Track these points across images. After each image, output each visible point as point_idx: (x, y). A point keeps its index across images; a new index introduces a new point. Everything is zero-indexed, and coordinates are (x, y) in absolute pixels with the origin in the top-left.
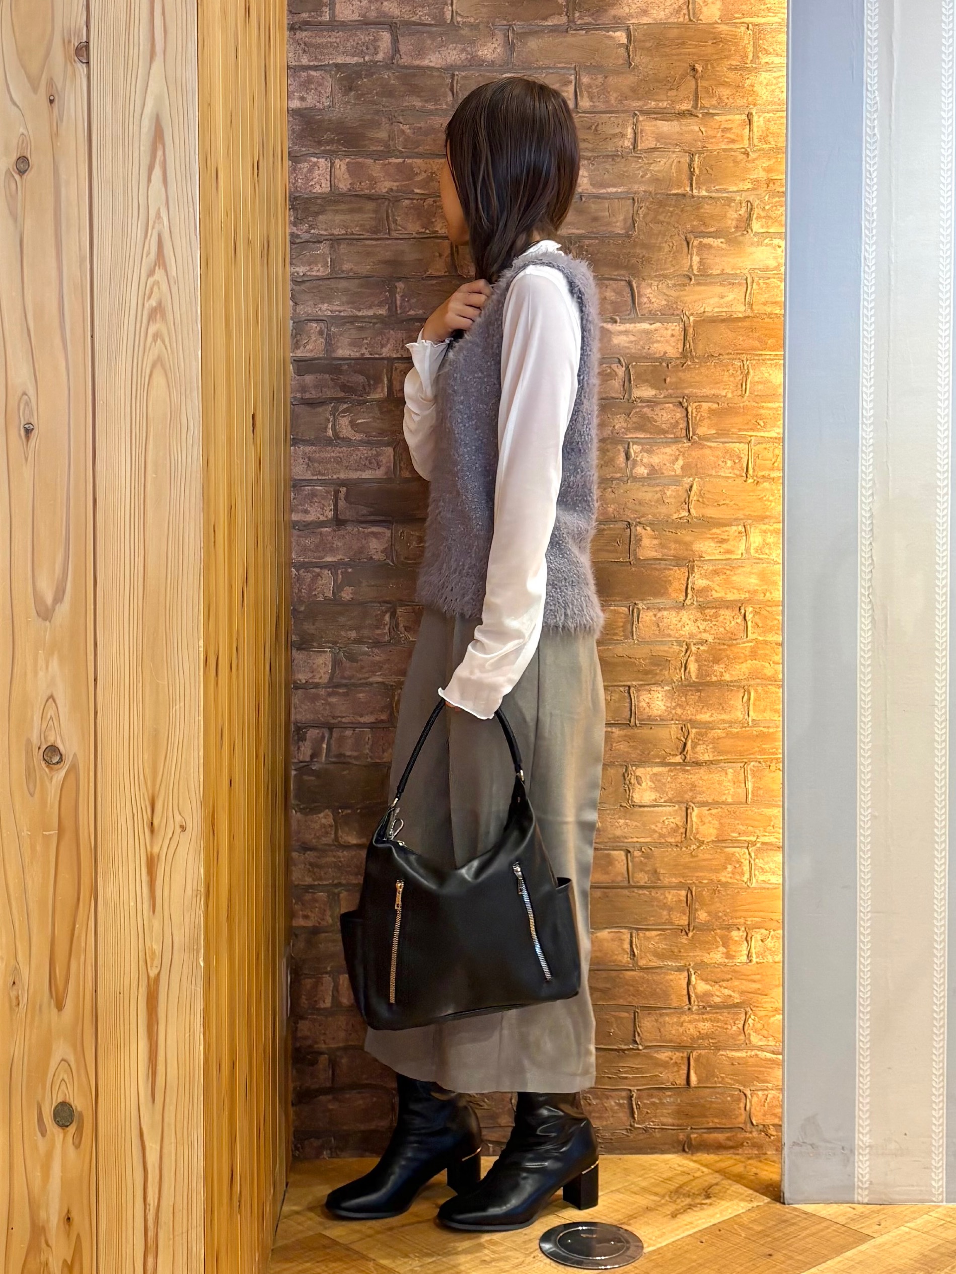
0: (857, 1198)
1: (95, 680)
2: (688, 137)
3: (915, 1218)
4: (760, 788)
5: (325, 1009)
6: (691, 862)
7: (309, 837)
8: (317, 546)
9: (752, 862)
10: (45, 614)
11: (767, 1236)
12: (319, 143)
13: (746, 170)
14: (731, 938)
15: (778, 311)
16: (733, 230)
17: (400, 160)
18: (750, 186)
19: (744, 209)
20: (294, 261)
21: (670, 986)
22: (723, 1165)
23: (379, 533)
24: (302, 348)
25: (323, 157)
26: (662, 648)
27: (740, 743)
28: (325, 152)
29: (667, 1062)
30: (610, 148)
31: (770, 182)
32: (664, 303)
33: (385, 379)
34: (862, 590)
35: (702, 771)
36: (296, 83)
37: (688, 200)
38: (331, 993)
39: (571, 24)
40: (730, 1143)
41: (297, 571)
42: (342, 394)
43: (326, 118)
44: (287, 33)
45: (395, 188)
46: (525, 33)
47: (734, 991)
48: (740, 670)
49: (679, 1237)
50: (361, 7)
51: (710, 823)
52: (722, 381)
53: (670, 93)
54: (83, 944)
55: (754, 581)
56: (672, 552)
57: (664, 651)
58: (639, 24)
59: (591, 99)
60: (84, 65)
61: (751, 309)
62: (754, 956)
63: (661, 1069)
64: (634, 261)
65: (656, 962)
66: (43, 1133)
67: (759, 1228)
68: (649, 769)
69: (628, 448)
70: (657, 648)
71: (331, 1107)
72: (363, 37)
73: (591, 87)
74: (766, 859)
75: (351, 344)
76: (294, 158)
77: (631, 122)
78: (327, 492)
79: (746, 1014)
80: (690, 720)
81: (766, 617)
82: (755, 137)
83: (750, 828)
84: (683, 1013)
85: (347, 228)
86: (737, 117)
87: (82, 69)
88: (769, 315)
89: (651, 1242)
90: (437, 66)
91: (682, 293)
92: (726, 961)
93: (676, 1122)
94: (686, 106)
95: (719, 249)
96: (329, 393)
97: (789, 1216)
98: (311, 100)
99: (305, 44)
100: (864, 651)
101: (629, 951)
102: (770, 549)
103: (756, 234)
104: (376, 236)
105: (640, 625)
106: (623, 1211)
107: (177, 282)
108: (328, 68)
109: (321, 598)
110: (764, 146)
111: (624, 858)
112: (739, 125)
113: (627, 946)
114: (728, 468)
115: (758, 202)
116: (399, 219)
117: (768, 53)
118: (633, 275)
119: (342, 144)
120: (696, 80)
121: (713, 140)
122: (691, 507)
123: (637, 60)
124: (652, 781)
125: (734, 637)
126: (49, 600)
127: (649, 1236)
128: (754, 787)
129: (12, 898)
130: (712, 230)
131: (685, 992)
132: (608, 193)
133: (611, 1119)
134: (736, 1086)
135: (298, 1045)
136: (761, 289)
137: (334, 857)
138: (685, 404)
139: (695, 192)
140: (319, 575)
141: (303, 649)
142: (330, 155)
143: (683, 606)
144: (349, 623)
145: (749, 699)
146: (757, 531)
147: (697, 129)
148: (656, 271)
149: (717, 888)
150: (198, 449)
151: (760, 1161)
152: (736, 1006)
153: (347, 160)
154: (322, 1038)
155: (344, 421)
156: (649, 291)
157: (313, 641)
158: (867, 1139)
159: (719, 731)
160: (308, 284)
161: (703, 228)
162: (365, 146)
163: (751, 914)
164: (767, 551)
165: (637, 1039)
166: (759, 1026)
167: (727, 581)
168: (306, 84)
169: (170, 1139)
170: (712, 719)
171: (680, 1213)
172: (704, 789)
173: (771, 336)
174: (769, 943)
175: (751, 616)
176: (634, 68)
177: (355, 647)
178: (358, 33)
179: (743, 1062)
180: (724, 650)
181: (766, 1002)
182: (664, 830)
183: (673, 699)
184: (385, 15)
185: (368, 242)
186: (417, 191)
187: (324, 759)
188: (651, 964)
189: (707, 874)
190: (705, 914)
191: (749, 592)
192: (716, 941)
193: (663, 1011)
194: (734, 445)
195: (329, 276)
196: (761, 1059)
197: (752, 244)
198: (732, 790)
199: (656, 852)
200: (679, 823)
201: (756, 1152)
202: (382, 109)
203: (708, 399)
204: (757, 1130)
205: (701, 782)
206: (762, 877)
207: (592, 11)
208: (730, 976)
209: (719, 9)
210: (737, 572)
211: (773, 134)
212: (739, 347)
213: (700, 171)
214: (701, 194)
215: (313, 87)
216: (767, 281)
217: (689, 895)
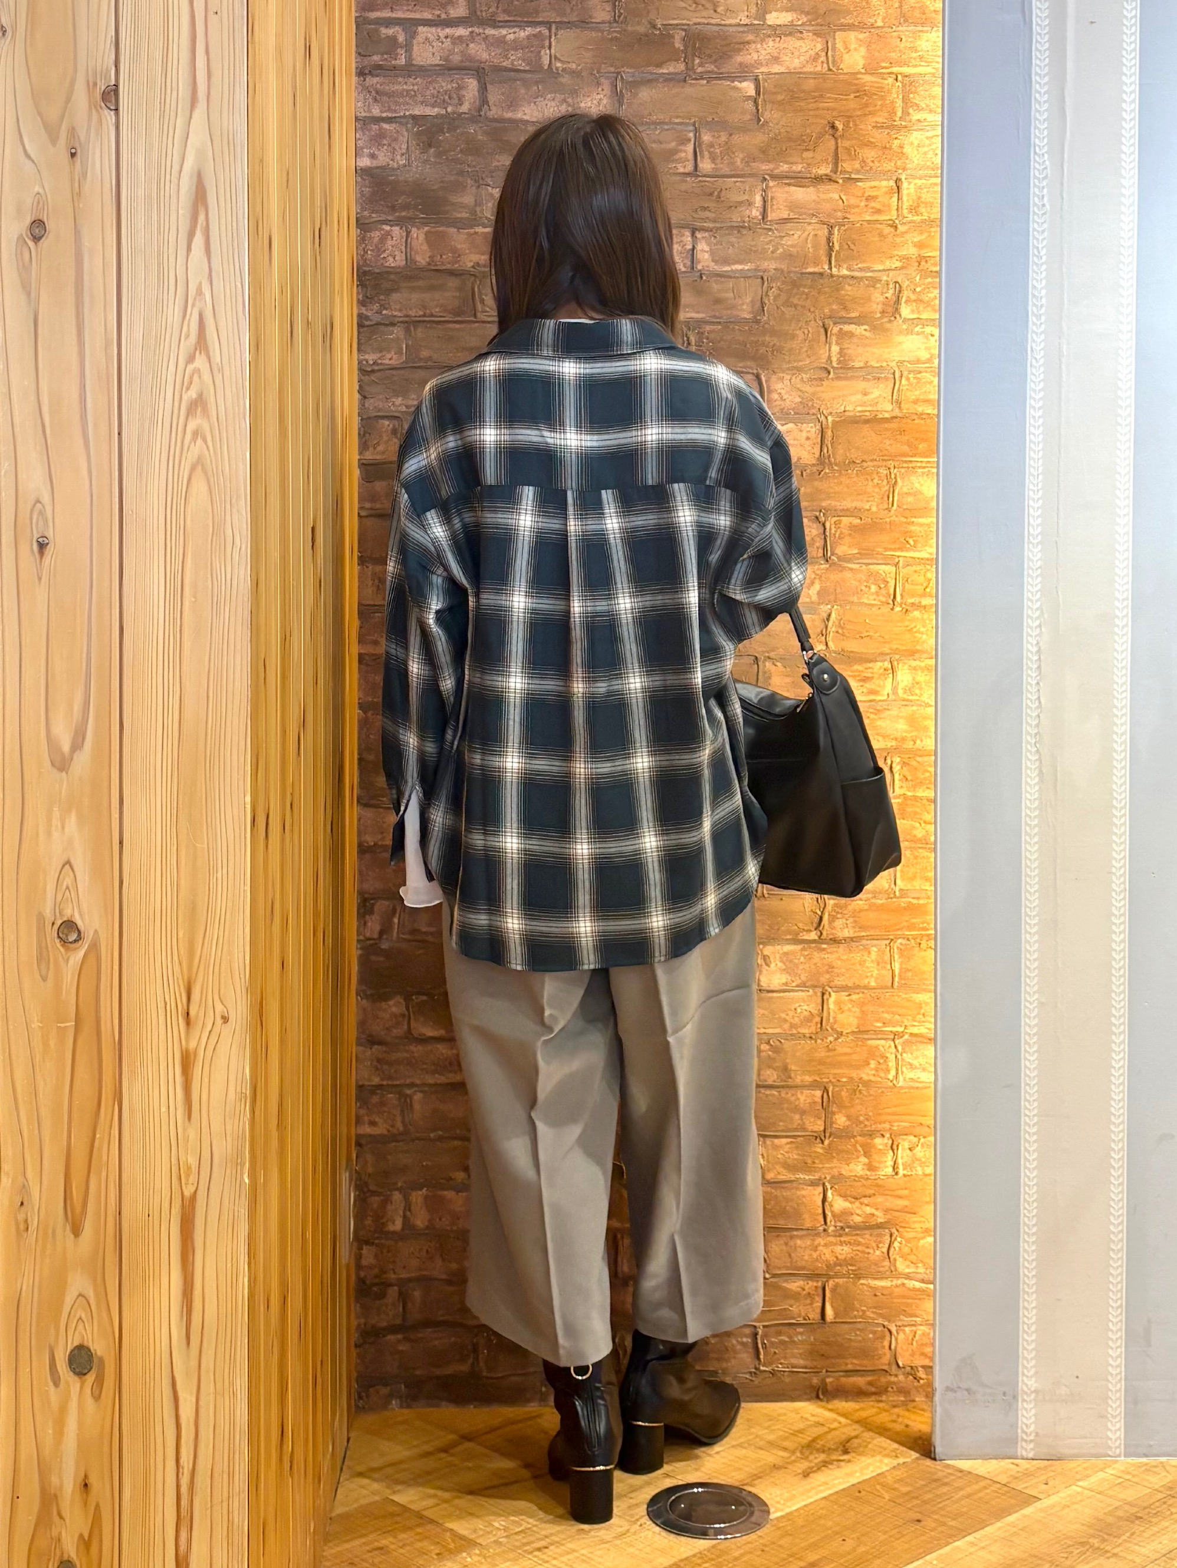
0: (1020, 1452)
1: (121, 843)
2: (826, 207)
3: (1088, 1476)
4: (908, 970)
5: (394, 1233)
6: (828, 1057)
7: (377, 1029)
9: (899, 1056)
10: (62, 764)
11: (917, 1498)
12: (393, 208)
13: (895, 246)
14: (874, 1146)
15: (931, 410)
16: (879, 315)
18: (898, 264)
19: (891, 292)
20: (362, 347)
21: (803, 1203)
22: (863, 1414)
24: (371, 449)
25: (397, 225)
27: (885, 917)
28: (400, 219)
29: (799, 1293)
30: (736, 218)
31: (921, 259)
32: (798, 400)
34: (1028, 740)
35: (841, 949)
36: (366, 138)
37: (826, 280)
38: (401, 1213)
39: (691, 73)
40: (873, 1390)
41: (365, 713)
43: (401, 178)
44: (354, 79)
46: (635, 82)
47: (877, 1209)
49: (812, 1500)
50: (443, 49)
51: (849, 1010)
52: (865, 493)
53: (806, 155)
54: (105, 1158)
55: (902, 726)
58: (770, 73)
59: (713, 160)
60: (112, 113)
61: (900, 408)
62: (901, 1167)
63: (792, 1302)
64: (762, 350)
65: (786, 1175)
66: (56, 1383)
67: (905, 1489)
68: (779, 947)
71: (401, 1348)
72: (445, 84)
73: (713, 146)
74: (915, 1054)
76: (363, 225)
77: (759, 188)
79: (891, 1236)
81: (915, 769)
82: (904, 207)
83: (897, 1017)
84: (818, 1235)
85: (424, 307)
86: (884, 183)
87: (109, 117)
88: (920, 415)
89: (778, 1506)
90: (534, 120)
91: (818, 389)
92: (868, 1173)
93: (808, 1363)
94: (824, 170)
95: (862, 337)
97: (940, 1474)
98: (383, 159)
99: (377, 93)
100: (1030, 809)
102: (921, 689)
103: (905, 320)
104: (459, 319)
106: (747, 1469)
107: (221, 370)
108: (404, 121)
110: (915, 218)
112: (886, 193)
114: (873, 594)
115: (907, 283)
117: (919, 108)
118: (763, 368)
119: (420, 211)
120: (836, 139)
121: (856, 210)
122: (829, 638)
123: (766, 115)
124: (781, 961)
126: (66, 748)
127: (778, 1499)
128: (901, 969)
129: (20, 1101)
130: (853, 315)
131: (820, 1211)
132: (732, 271)
133: (733, 1361)
134: (881, 1321)
135: (362, 1274)
136: (910, 384)
137: (407, 1051)
138: (823, 519)
139: (834, 271)
141: (371, 805)
142: (406, 223)
146: (906, 667)
147: (836, 196)
148: (789, 362)
149: (857, 1087)
150: (246, 569)
151: (908, 1410)
152: (879, 1226)
153: (426, 229)
154: (391, 1266)
156: (779, 386)
158: (1032, 1384)
159: (861, 902)
160: (378, 374)
161: (843, 314)
162: (447, 212)
163: (898, 1118)
164: (917, 692)
166: (906, 1250)
167: (871, 727)
168: (378, 139)
169: (207, 1388)
171: (815, 1472)
172: (843, 970)
173: (923, 440)
174: (919, 1152)
175: (899, 767)
176: (763, 125)
178: (439, 79)
179: (887, 1293)
181: (915, 1222)
182: (796, 1019)
184: (470, 59)
185: (451, 326)
187: (395, 934)
188: (781, 1177)
189: (845, 1071)
190: (844, 1119)
191: (896, 739)
192: (857, 1151)
193: (795, 1233)
194: (879, 567)
195: (404, 365)
196: (909, 1289)
197: (901, 332)
198: (876, 972)
199: (787, 1045)
200: (813, 1011)
201: (902, 1399)
202: (467, 169)
203: (848, 513)
204: (904, 1374)
205: (839, 962)
206: (910, 1075)
207: (714, 58)
208: (872, 1192)
209: (863, 57)
210: (882, 716)
211: (926, 203)
212: (886, 452)
213: (841, 246)
214: (841, 273)
215: (385, 142)
216: (919, 376)
217: (825, 1095)
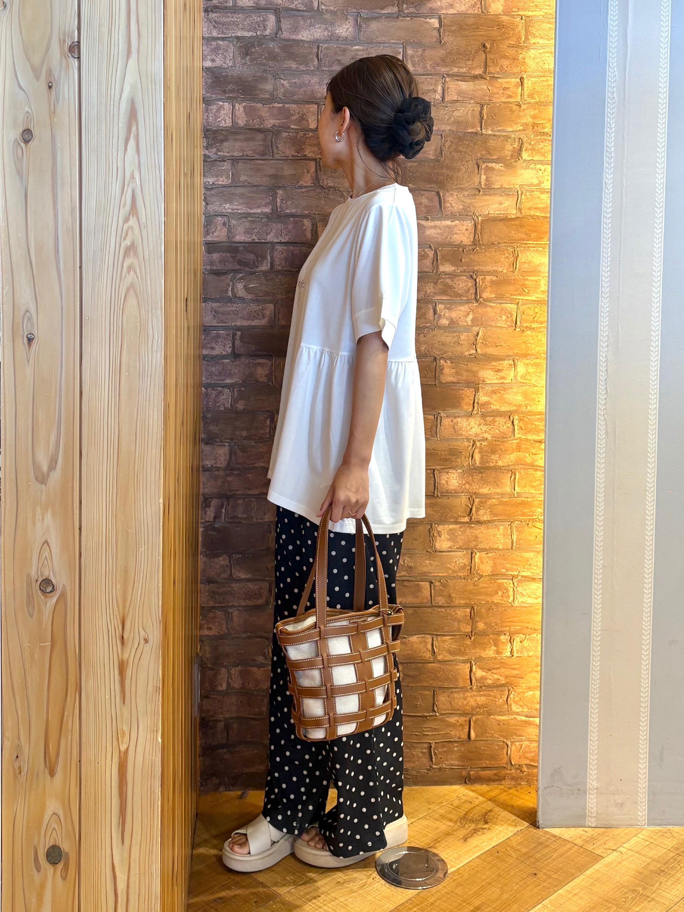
0: (588, 823)
2: (480, 93)
4: (521, 539)
5: (222, 691)
6: (474, 589)
7: (212, 574)
8: (220, 372)
9: (515, 589)
12: (224, 92)
13: (519, 117)
14: (500, 640)
15: (539, 214)
16: (509, 158)
17: (281, 105)
18: (521, 128)
19: (516, 144)
20: (206, 174)
21: (459, 673)
22: (493, 794)
23: (263, 364)
24: (211, 234)
25: (227, 102)
26: (456, 443)
27: (508, 508)
28: (229, 98)
29: (455, 724)
31: (534, 125)
32: (461, 207)
33: (269, 257)
34: (600, 412)
35: (482, 528)
36: (208, 49)
37: (479, 137)
38: (226, 680)
39: (401, 13)
40: (497, 778)
41: (206, 389)
42: (237, 267)
43: (230, 74)
44: (202, 14)
45: (277, 124)
46: (368, 18)
47: (501, 676)
48: (509, 459)
51: (487, 562)
52: (500, 262)
53: (468, 63)
55: (519, 398)
56: (465, 377)
57: (458, 446)
58: (447, 14)
59: (414, 65)
60: (76, 60)
61: (521, 212)
62: (515, 652)
63: (451, 729)
64: (441, 178)
65: (449, 657)
67: (525, 850)
68: (446, 526)
69: (435, 306)
70: (453, 443)
71: (226, 757)
72: (255, 18)
73: (413, 57)
74: (525, 587)
75: (245, 233)
76: (207, 102)
77: (441, 82)
78: (228, 335)
79: (509, 691)
80: (475, 493)
81: (527, 423)
82: (525, 94)
83: (514, 566)
84: (467, 691)
85: (243, 151)
86: (514, 80)
88: (533, 217)
89: (453, 863)
90: (308, 40)
91: (473, 201)
92: (496, 656)
93: (460, 763)
94: (478, 72)
95: (500, 171)
96: (230, 266)
97: (543, 839)
98: (219, 62)
99: (216, 22)
101: (431, 649)
102: (531, 376)
103: (525, 161)
104: (263, 158)
105: (442, 427)
108: (231, 39)
109: (222, 408)
110: (531, 101)
111: (429, 587)
112: (515, 86)
113: (429, 647)
116: (279, 146)
117: (535, 36)
118: (441, 188)
119: (241, 93)
120: (486, 53)
121: (497, 96)
122: (478, 347)
123: (445, 39)
124: (448, 534)
125: (505, 436)
127: (451, 858)
128: (517, 539)
130: (494, 157)
131: (468, 677)
133: (417, 762)
134: (502, 739)
135: (204, 715)
136: (527, 199)
137: (230, 587)
138: (475, 277)
139: (484, 131)
140: (221, 392)
141: (210, 444)
142: (231, 100)
143: (471, 415)
144: (242, 425)
145: (515, 478)
146: (522, 364)
147: (486, 88)
148: (456, 185)
149: (491, 607)
151: (517, 791)
152: (502, 685)
153: (244, 104)
154: (220, 710)
155: (240, 286)
156: (451, 199)
157: (217, 438)
158: (595, 783)
159: (494, 500)
160: (215, 190)
161: (488, 156)
162: (256, 94)
163: (513, 624)
164: (529, 378)
165: (436, 709)
166: (517, 699)
167: (501, 398)
168: (216, 50)
170: (490, 492)
171: (470, 837)
172: (484, 539)
173: (533, 231)
174: (526, 643)
175: (517, 422)
176: (443, 45)
177: (245, 442)
178: (253, 15)
179: (504, 723)
180: (499, 445)
181: (522, 683)
182: (456, 568)
183: (463, 478)
184: (271, 3)
185: (258, 162)
186: (293, 127)
187: (223, 519)
188: (446, 658)
189: (484, 598)
190: (483, 625)
191: (516, 406)
192: (490, 642)
193: (454, 690)
194: (507, 305)
195: (231, 185)
196: (518, 721)
197: (522, 168)
198: (503, 540)
199: (451, 583)
200: (466, 563)
201: (514, 783)
202: (268, 68)
203: (489, 274)
204: (515, 769)
205: (481, 535)
206: (521, 599)
207: (415, 4)
208: (499, 666)
209: (502, 5)
210: (508, 392)
211: (538, 92)
212: (512, 238)
213: (488, 117)
214: (488, 133)
215: (220, 52)
216: (532, 193)
217: (472, 611)
